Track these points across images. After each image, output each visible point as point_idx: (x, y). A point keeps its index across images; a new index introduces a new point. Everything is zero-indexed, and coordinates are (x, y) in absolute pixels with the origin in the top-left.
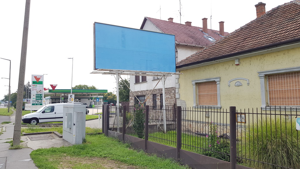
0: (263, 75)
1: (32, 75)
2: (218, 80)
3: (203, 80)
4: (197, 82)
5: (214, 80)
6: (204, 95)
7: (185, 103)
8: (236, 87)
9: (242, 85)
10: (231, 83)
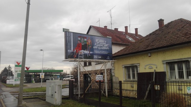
0: (165, 62)
1: (15, 61)
2: (138, 65)
3: (129, 65)
4: (125, 66)
5: (136, 65)
6: (130, 73)
7: (118, 78)
8: (149, 69)
9: (153, 68)
10: (146, 67)
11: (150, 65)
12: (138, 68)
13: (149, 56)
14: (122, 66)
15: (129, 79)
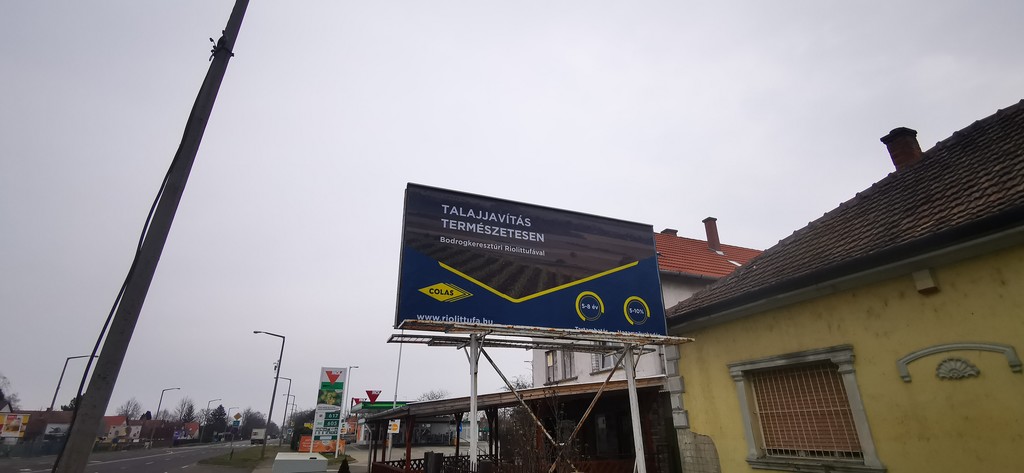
1: (323, 369)
2: (844, 356)
3: (772, 359)
4: (748, 367)
5: (822, 357)
6: (784, 415)
7: (713, 444)
8: (947, 384)
9: (978, 373)
10: (912, 369)
11: (945, 356)
12: (848, 379)
13: (921, 292)
14: (730, 366)
15: (787, 452)
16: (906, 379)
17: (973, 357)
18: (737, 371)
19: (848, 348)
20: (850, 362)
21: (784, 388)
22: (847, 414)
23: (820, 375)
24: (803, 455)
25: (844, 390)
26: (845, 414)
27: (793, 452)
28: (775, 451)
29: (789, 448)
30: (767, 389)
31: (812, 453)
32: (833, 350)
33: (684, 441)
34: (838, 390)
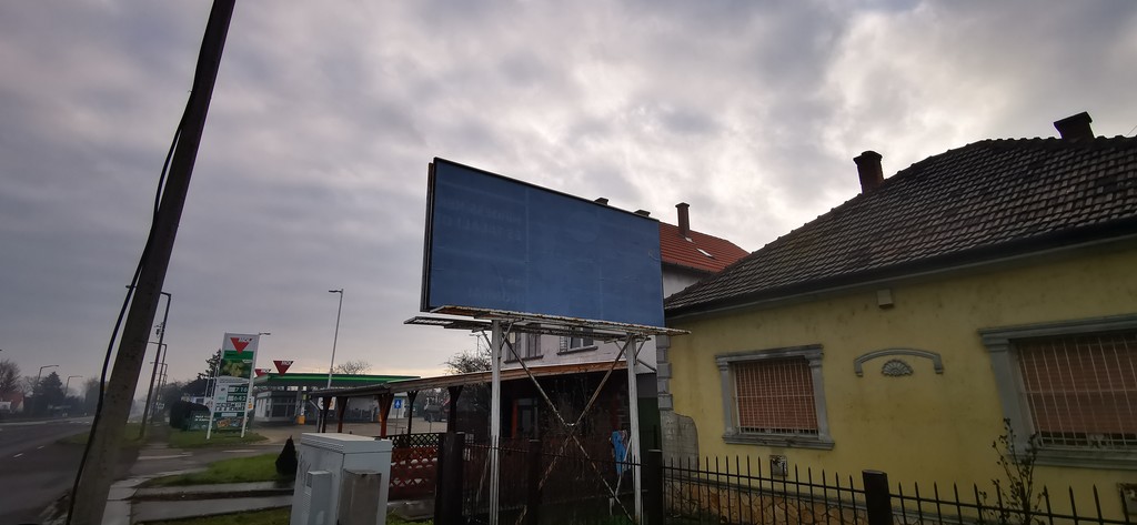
0: (1002, 339)
1: (226, 335)
2: (813, 354)
3: (756, 353)
4: (734, 359)
5: (798, 353)
6: (759, 400)
7: (693, 423)
8: (889, 378)
9: (912, 372)
10: (865, 366)
11: (891, 358)
12: (815, 372)
13: (881, 306)
14: (717, 357)
15: (757, 430)
16: (859, 373)
17: (909, 360)
18: (724, 360)
19: (818, 347)
20: (818, 358)
21: (762, 377)
22: (811, 401)
23: (793, 367)
24: (769, 432)
25: (811, 380)
26: (808, 399)
27: (763, 430)
28: (747, 429)
29: (759, 427)
30: (747, 377)
31: (778, 430)
32: (808, 348)
33: (667, 421)
34: (806, 381)
